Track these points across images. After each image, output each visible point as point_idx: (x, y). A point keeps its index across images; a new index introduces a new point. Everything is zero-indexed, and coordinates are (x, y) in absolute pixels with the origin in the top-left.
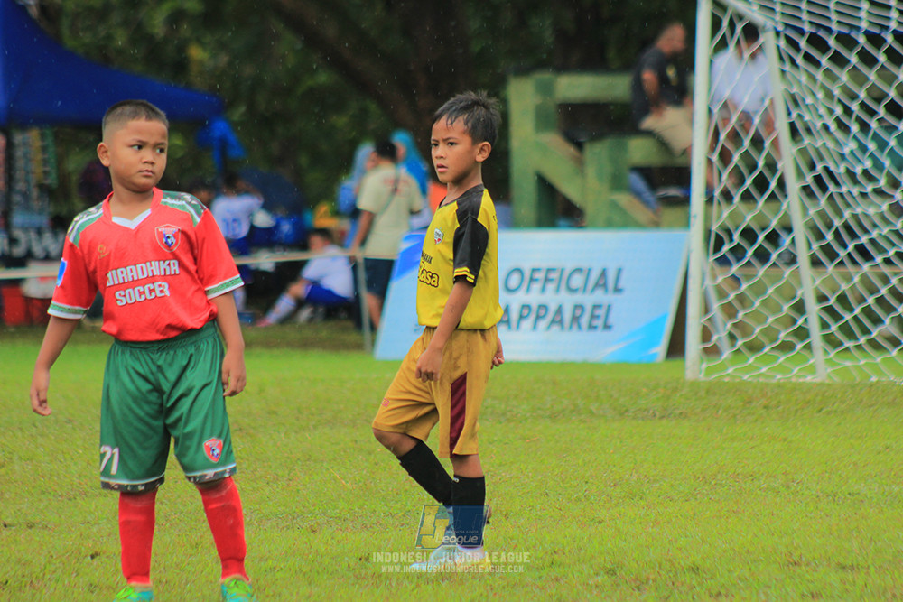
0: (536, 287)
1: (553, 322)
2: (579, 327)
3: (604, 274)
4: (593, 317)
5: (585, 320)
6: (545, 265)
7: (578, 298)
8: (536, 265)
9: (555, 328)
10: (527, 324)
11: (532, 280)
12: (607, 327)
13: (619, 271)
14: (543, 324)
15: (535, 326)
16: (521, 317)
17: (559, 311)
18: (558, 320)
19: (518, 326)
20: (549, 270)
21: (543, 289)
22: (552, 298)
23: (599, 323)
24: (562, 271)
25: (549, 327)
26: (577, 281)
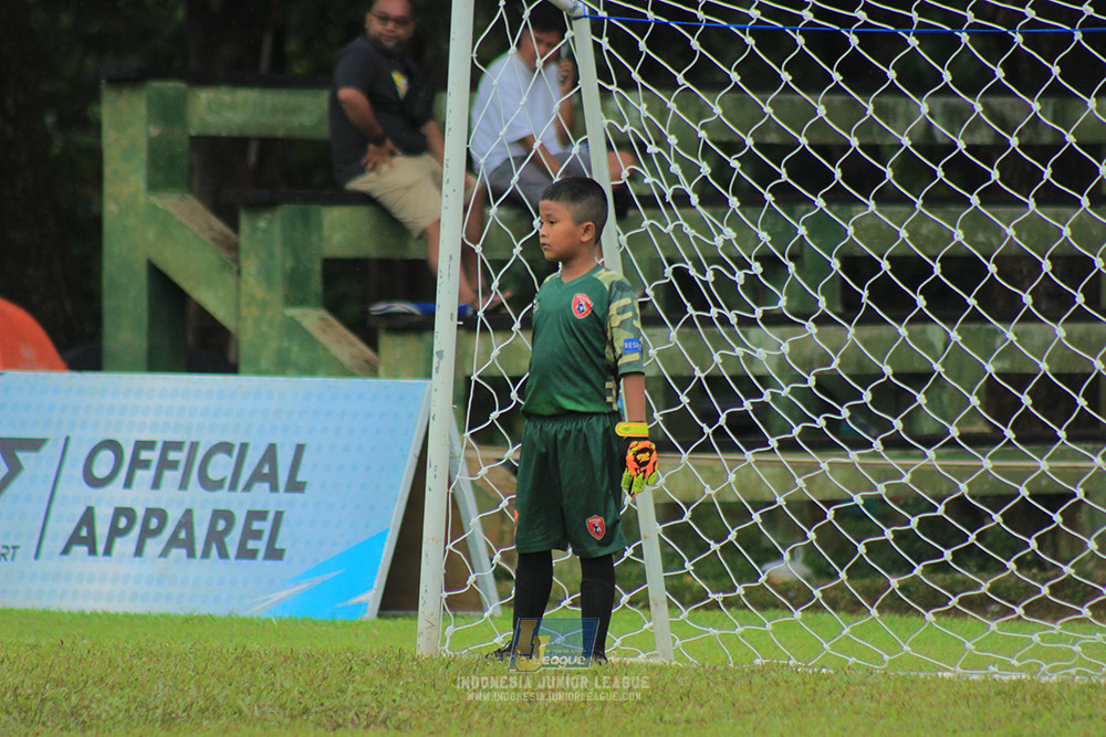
0: (144, 477)
1: (174, 542)
2: (223, 554)
3: (270, 454)
4: (249, 534)
5: (232, 542)
6: (160, 438)
7: (222, 499)
8: (145, 437)
9: (178, 553)
10: (125, 545)
11: (137, 464)
12: (274, 553)
13: (300, 449)
14: (154, 546)
15: (139, 552)
16: (115, 532)
17: (187, 521)
18: (182, 540)
19: (108, 551)
20: (169, 446)
21: (156, 484)
22: (173, 498)
23: (260, 546)
24: (194, 446)
25: (164, 553)
26: (221, 467)
